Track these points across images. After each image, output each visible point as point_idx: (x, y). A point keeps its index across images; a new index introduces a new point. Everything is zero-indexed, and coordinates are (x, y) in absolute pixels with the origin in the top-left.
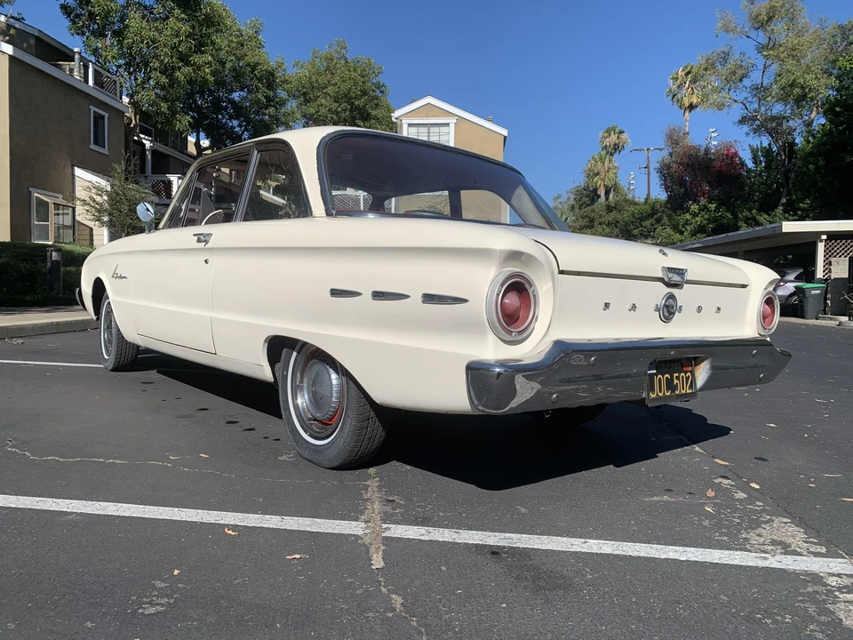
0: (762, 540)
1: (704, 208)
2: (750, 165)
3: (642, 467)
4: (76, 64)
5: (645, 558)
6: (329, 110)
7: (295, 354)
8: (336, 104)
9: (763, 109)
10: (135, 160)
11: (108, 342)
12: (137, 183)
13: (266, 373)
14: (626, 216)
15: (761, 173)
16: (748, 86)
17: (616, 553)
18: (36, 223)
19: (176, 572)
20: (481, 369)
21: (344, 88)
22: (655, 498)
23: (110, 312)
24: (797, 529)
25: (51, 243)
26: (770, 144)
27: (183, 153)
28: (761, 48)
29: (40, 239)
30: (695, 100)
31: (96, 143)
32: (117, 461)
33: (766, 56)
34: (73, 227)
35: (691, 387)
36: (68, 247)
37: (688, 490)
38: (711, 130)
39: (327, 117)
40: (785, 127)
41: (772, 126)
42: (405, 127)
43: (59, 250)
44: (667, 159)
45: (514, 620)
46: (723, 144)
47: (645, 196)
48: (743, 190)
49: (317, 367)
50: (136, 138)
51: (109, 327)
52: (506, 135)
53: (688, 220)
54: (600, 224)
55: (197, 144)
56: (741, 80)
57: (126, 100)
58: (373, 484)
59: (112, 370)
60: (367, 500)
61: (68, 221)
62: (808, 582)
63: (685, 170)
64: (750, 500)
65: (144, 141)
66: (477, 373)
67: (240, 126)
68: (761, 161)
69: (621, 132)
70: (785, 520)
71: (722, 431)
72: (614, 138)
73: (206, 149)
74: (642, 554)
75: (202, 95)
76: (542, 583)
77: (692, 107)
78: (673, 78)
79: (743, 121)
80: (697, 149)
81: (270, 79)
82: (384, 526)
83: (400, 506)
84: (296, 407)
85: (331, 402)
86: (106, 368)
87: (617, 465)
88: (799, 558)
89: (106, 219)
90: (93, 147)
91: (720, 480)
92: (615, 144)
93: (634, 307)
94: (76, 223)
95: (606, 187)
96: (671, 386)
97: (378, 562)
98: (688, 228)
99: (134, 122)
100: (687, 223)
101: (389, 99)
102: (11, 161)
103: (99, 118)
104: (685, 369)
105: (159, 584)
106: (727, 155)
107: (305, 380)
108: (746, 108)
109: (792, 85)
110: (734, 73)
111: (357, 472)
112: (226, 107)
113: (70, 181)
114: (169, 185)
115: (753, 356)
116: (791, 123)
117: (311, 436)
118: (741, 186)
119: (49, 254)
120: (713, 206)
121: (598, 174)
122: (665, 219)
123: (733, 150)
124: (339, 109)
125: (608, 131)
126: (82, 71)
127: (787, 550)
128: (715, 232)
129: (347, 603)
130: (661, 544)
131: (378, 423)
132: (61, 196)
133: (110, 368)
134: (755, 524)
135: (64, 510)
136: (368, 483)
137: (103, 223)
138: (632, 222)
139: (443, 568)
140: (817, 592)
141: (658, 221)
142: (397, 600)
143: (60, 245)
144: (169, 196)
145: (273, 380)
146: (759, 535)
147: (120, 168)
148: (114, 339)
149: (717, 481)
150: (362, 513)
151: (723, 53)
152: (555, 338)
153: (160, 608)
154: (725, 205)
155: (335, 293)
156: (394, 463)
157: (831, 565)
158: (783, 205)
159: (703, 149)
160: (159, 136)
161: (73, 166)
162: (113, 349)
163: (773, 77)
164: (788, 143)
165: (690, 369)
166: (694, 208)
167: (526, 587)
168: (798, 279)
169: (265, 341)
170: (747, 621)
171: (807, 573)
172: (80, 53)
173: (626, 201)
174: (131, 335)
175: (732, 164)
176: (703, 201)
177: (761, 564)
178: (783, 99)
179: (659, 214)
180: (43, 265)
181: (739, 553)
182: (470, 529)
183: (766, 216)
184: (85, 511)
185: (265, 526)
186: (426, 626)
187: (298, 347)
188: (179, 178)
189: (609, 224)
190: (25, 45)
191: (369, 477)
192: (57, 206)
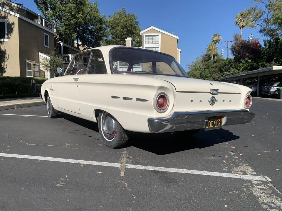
0: (237, 170)
1: (247, 61)
2: (263, 46)
3: (207, 149)
4: (39, 19)
5: (200, 175)
6: (120, 31)
7: (103, 114)
8: (122, 29)
9: (268, 27)
10: (58, 49)
11: (50, 109)
12: (58, 57)
13: (95, 120)
14: (220, 64)
15: (267, 49)
16: (263, 19)
17: (192, 173)
18: (28, 70)
19: (67, 176)
20: (151, 120)
21: (125, 23)
22: (209, 158)
23: (50, 100)
24: (249, 167)
25: (32, 77)
26: (270, 39)
27: (73, 47)
28: (267, 6)
29: (29, 75)
30: (244, 24)
31: (46, 44)
32: (52, 146)
33: (269, 9)
34: (39, 71)
35: (220, 124)
36: (38, 78)
37: (219, 156)
38: (250, 34)
39: (119, 34)
40: (275, 33)
41: (271, 33)
42: (144, 37)
43: (34, 80)
44: (234, 45)
45: (158, 190)
46: (254, 39)
47: (227, 58)
48: (261, 55)
49: (109, 118)
50: (58, 42)
51: (50, 105)
52: (178, 38)
53: (241, 66)
54: (211, 67)
55: (77, 44)
56: (260, 17)
57: (55, 30)
58: (125, 153)
59: (51, 118)
60: (122, 157)
61: (37, 70)
62: (247, 182)
63: (240, 48)
64: (238, 159)
65: (61, 43)
66: (151, 121)
67: (91, 37)
68: (267, 45)
69: (219, 36)
70: (247, 165)
71: (237, 137)
72: (216, 38)
73: (80, 45)
74: (200, 174)
75: (79, 27)
76: (168, 181)
77: (243, 26)
78: (236, 17)
79: (260, 31)
80: (244, 41)
81: (101, 21)
82: (126, 165)
83: (131, 159)
84: (103, 130)
85: (113, 129)
86: (49, 117)
87: (200, 148)
88: (247, 175)
89: (49, 69)
90: (45, 46)
91: (231, 153)
92: (217, 40)
93: (201, 101)
94: (40, 70)
95: (214, 54)
96: (213, 124)
97: (122, 174)
98: (241, 68)
99: (57, 37)
100: (241, 67)
101: (140, 27)
102: (19, 51)
103: (46, 36)
104: (218, 119)
105: (62, 179)
106: (255, 43)
107: (106, 122)
108: (262, 27)
109: (278, 19)
110: (257, 15)
111: (120, 149)
112: (86, 31)
113: (38, 57)
114: (68, 57)
115: (242, 115)
116: (278, 32)
117: (107, 138)
118: (260, 54)
119: (32, 81)
120: (250, 61)
121: (211, 50)
122: (233, 65)
123: (257, 41)
124: (123, 31)
125: (214, 36)
126: (41, 22)
127: (244, 173)
128: (251, 69)
129: (112, 185)
130: (206, 171)
131: (126, 135)
132: (35, 62)
133: (50, 117)
134: (237, 166)
135: (37, 159)
136: (123, 152)
137: (48, 70)
138: (222, 66)
139: (141, 176)
140: (249, 185)
141: (231, 66)
142: (126, 184)
143: (35, 77)
144: (69, 61)
145: (97, 122)
146: (237, 169)
147: (53, 52)
148: (51, 109)
149: (230, 153)
150: (120, 161)
151: (254, 8)
152: (174, 111)
153: (62, 185)
154: (254, 60)
155: (113, 97)
156: (132, 147)
157: (256, 178)
158: (275, 60)
159: (246, 41)
160: (65, 41)
161: (39, 52)
162: (51, 111)
163: (271, 16)
164: (277, 38)
165: (220, 119)
166: (243, 61)
167: (163, 182)
168: (278, 85)
169: (94, 110)
170: (225, 192)
171: (247, 180)
172: (40, 16)
173: (220, 59)
174: (56, 107)
175: (257, 46)
176: (246, 59)
177: (235, 177)
178: (275, 23)
179: (231, 64)
180: (30, 84)
181: (229, 174)
182: (151, 166)
183: (268, 64)
184: (42, 159)
185: (92, 164)
186: (133, 191)
187: (103, 112)
188: (72, 55)
189: (214, 67)
190: (23, 14)
191: (124, 151)
192: (34, 65)
